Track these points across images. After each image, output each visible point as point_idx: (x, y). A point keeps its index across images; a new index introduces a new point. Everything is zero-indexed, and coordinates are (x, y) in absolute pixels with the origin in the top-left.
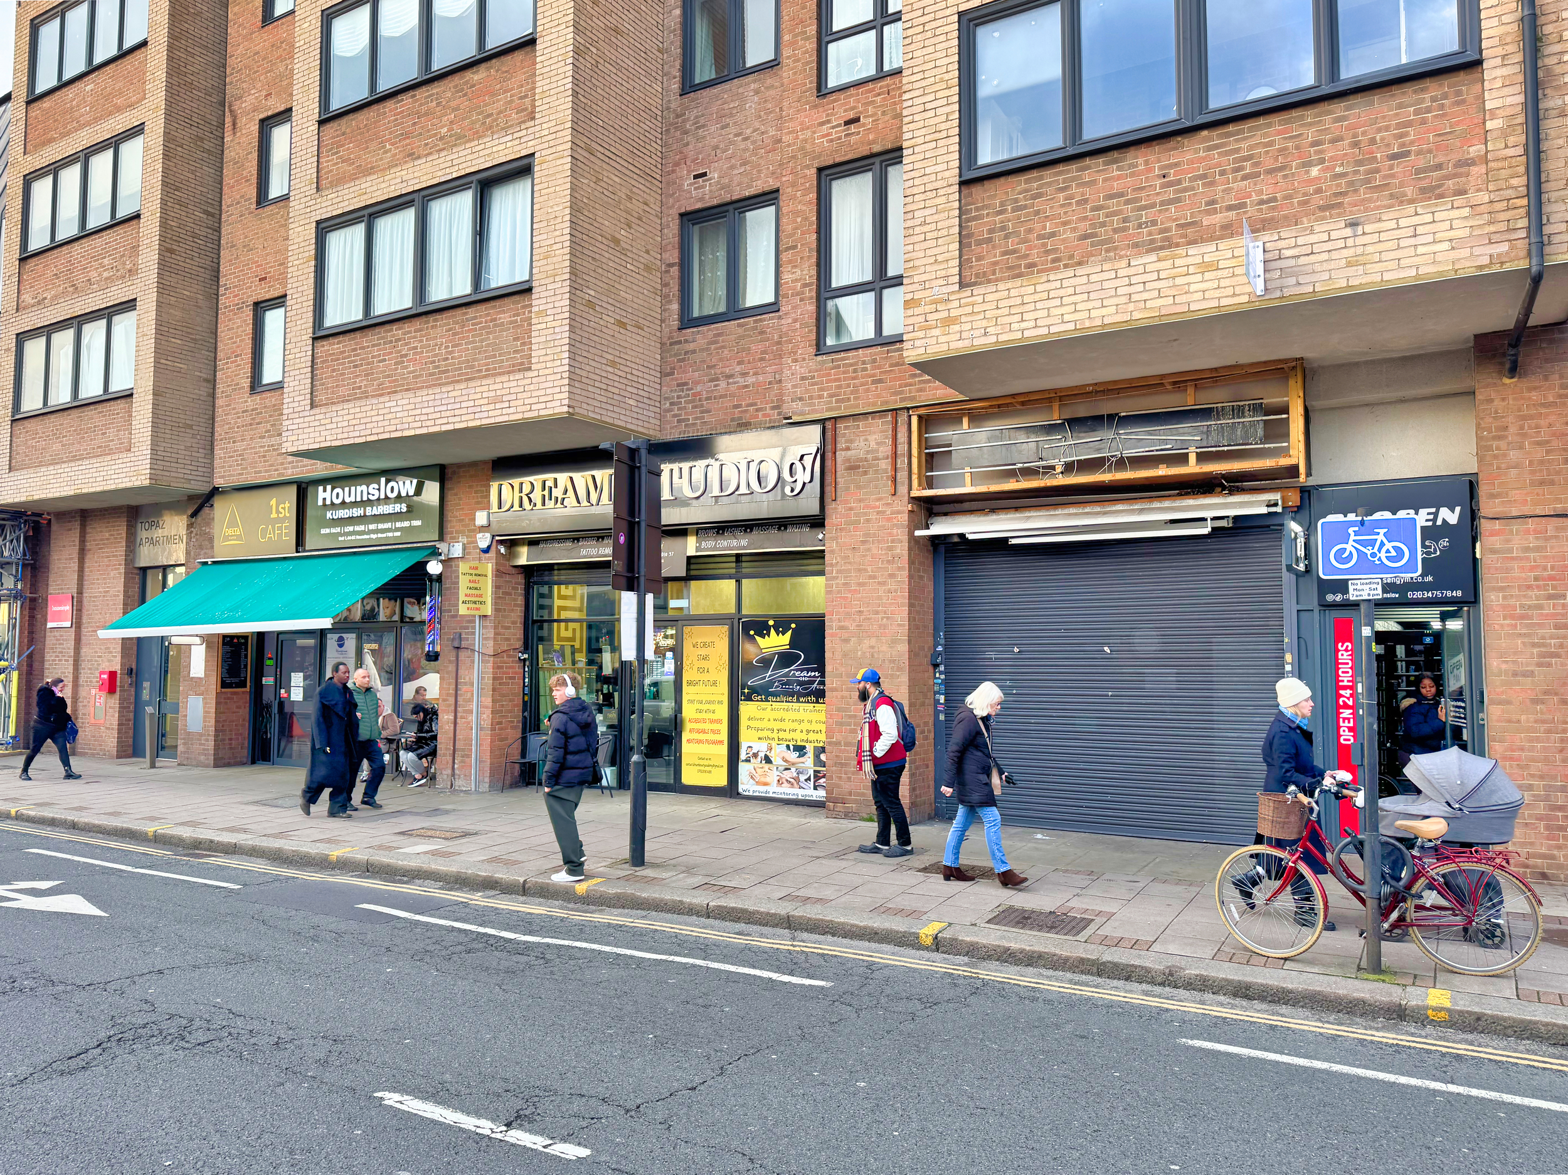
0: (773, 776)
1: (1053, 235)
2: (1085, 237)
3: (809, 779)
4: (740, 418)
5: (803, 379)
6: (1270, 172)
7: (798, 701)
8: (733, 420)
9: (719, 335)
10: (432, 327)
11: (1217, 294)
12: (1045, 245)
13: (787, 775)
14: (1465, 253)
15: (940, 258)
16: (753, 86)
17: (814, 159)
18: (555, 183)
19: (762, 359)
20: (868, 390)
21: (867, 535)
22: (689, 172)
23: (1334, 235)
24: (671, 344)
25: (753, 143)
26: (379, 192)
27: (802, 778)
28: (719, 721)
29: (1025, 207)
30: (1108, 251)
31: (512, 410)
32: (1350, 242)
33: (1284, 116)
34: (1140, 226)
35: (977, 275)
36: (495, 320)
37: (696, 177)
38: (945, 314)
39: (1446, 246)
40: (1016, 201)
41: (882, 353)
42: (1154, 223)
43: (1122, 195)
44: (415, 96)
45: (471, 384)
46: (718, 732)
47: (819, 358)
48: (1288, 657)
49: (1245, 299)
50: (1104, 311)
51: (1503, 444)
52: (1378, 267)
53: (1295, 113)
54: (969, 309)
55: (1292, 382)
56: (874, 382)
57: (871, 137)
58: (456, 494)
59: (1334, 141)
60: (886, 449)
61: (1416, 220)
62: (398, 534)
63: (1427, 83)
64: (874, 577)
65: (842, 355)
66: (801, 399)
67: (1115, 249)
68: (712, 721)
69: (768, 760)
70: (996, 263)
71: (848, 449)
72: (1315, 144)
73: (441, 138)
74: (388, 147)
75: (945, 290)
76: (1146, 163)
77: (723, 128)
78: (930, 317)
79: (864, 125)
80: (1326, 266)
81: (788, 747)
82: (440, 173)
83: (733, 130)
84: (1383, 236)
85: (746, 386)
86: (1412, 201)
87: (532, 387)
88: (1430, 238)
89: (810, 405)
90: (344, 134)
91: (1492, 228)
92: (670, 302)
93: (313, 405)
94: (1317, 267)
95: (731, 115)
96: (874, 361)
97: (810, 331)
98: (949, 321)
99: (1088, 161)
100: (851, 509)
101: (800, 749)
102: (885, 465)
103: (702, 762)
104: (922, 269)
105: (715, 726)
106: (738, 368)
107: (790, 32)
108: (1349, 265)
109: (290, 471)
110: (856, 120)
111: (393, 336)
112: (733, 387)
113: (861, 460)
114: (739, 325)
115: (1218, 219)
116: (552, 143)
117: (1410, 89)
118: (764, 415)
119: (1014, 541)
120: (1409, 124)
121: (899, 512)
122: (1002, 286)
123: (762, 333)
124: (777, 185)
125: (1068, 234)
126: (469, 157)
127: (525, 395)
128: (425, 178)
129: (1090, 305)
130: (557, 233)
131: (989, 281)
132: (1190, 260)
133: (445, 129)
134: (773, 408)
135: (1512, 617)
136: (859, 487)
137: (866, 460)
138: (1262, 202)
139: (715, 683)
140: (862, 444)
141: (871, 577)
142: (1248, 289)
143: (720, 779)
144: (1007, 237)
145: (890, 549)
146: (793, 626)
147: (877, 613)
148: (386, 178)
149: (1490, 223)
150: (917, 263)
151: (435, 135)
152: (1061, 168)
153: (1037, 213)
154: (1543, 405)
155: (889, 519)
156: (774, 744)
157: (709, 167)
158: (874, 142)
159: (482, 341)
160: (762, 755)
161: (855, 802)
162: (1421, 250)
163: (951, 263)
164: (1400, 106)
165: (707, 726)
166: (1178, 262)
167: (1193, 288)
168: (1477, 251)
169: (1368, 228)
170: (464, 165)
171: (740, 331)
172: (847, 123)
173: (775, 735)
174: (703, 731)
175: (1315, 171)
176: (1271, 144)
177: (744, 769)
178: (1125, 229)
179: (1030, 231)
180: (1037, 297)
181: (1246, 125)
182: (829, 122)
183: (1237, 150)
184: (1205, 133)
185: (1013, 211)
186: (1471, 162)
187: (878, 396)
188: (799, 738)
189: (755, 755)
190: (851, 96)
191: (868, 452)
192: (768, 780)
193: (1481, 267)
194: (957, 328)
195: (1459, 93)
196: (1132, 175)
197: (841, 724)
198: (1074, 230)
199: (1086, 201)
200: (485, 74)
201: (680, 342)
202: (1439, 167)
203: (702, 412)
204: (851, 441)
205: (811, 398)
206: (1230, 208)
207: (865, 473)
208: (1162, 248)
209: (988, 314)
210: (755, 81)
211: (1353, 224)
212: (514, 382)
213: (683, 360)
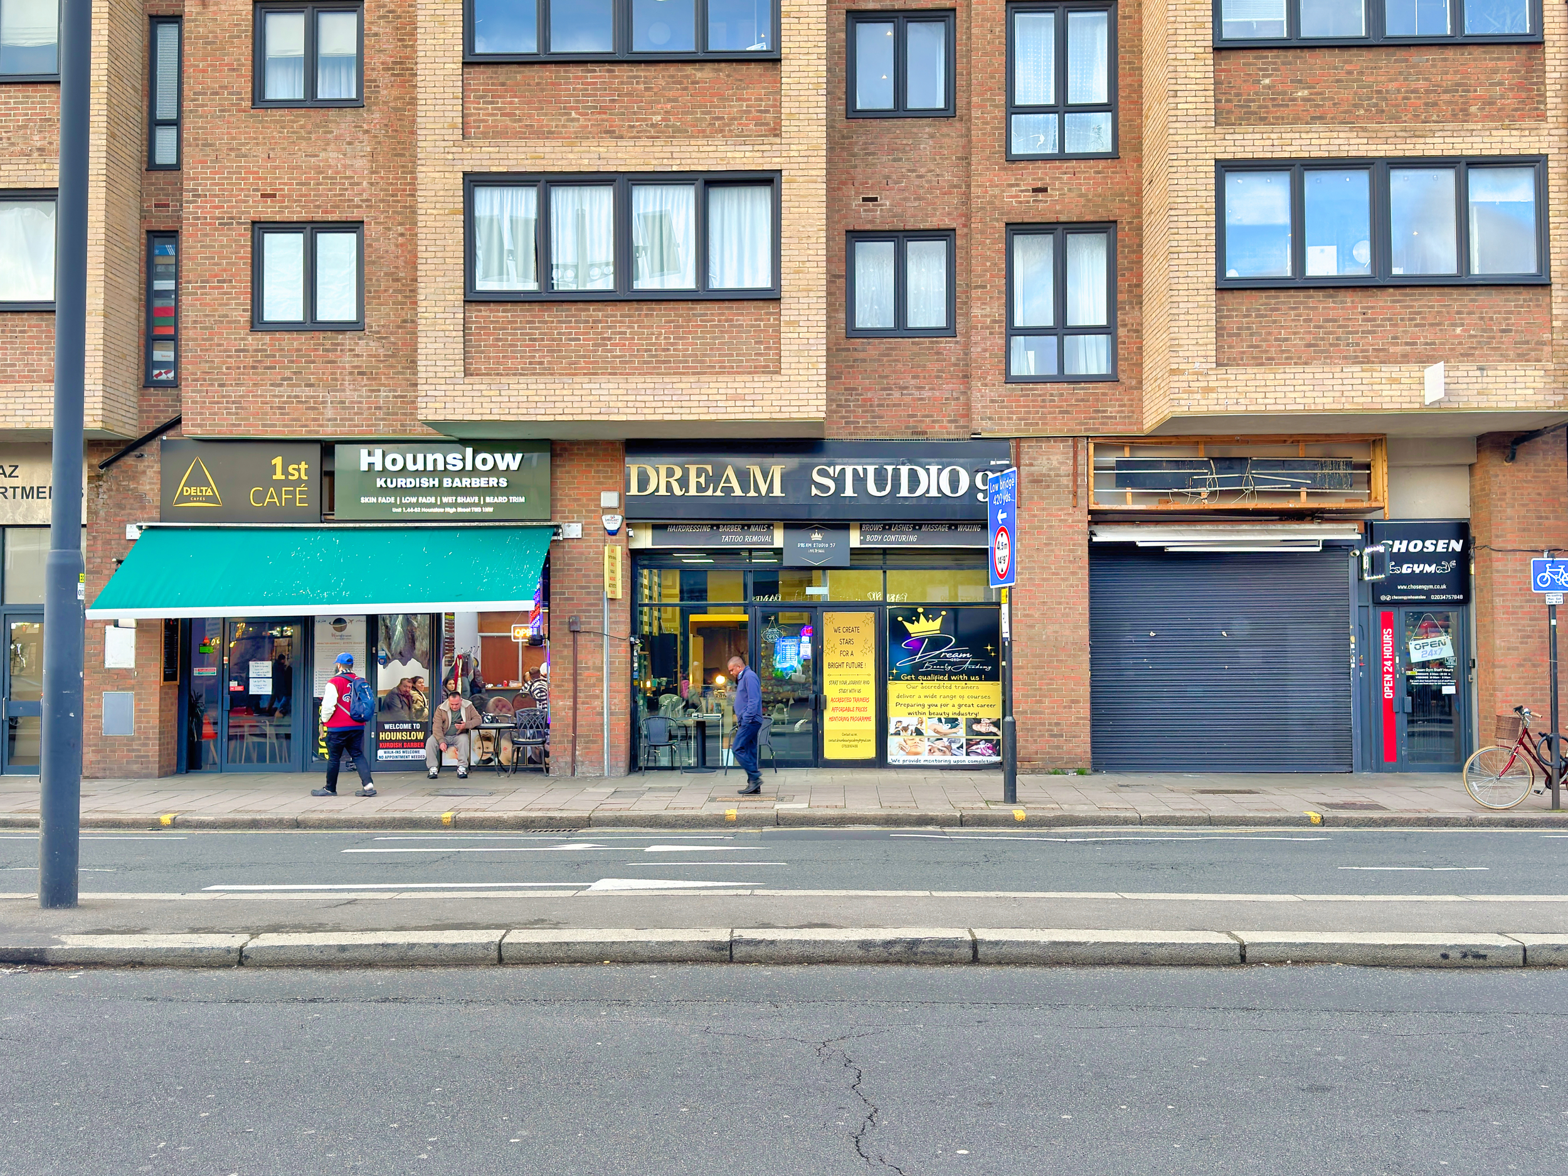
0: (924, 746)
1: (1286, 340)
2: (1309, 345)
3: (962, 747)
4: (916, 427)
5: (992, 401)
6: (1431, 325)
7: (950, 679)
8: (907, 428)
9: (892, 349)
10: (646, 316)
11: (1400, 399)
12: (1280, 346)
13: (939, 744)
14: (1541, 397)
15: (1200, 342)
16: (927, 130)
17: (1002, 214)
18: (807, 205)
19: (938, 377)
20: (1055, 418)
21: (1051, 539)
22: (857, 194)
23: (1471, 374)
24: (838, 350)
25: (928, 182)
26: (564, 162)
27: (954, 746)
28: (866, 700)
29: (1266, 316)
30: (1325, 358)
31: (756, 409)
32: (1479, 380)
33: (1441, 290)
34: (1348, 345)
35: (1229, 359)
36: (732, 320)
37: (865, 199)
38: (1205, 384)
39: (1531, 391)
40: (1259, 310)
41: (1069, 389)
42: (1358, 344)
43: (1335, 321)
44: (613, 71)
45: (704, 378)
46: (865, 709)
47: (1009, 386)
48: (1353, 639)
49: (1417, 406)
50: (1325, 400)
51: (1503, 503)
52: (1495, 398)
53: (1446, 290)
54: (1224, 383)
55: (1378, 451)
56: (1061, 412)
57: (1058, 208)
58: (568, 472)
59: (1469, 313)
60: (1068, 468)
61: (1516, 373)
62: (491, 510)
63: (1521, 289)
64: (1057, 574)
65: (1031, 386)
66: (990, 419)
67: (1331, 357)
68: (857, 700)
69: (919, 732)
70: (1244, 352)
71: (1031, 465)
72: (1459, 313)
73: (653, 125)
74: (574, 115)
75: (1204, 366)
76: (1353, 302)
77: (894, 160)
78: (1192, 384)
79: (1051, 196)
80: (1465, 393)
81: (940, 720)
82: (655, 162)
83: (910, 165)
84: (1498, 379)
85: (921, 399)
86: (1512, 361)
87: (782, 390)
88: (1523, 385)
89: (1000, 425)
90: (503, 84)
91: (1555, 385)
92: (836, 311)
93: (467, 373)
94: (1461, 392)
95: (904, 152)
96: (1062, 395)
97: (1000, 362)
98: (1208, 390)
99: (1312, 292)
100: (1035, 516)
101: (953, 722)
102: (1066, 481)
103: (846, 738)
104: (1186, 348)
105: (861, 705)
106: (913, 382)
107: (978, 95)
108: (1479, 394)
109: (329, 429)
110: (1045, 190)
111: (591, 316)
112: (908, 399)
113: (1044, 475)
114: (913, 343)
115: (1399, 349)
116: (803, 166)
117: (1512, 290)
118: (941, 427)
119: (1170, 549)
120: (1511, 312)
121: (1079, 521)
122: (1250, 370)
123: (938, 353)
124: (954, 225)
125: (1297, 342)
126: (694, 155)
127: (773, 397)
128: (634, 161)
129: (1315, 394)
130: (811, 252)
131: (1238, 365)
132: (1383, 375)
133: (659, 118)
134: (950, 422)
135: (1507, 613)
136: (1042, 498)
137: (1049, 476)
138: (1427, 344)
139: (860, 665)
140: (1045, 462)
141: (1054, 574)
142: (1419, 400)
143: (868, 751)
144: (1251, 335)
145: (1072, 551)
146: (944, 613)
147: (1060, 603)
148: (576, 149)
149: (1554, 382)
150: (1181, 342)
151: (645, 120)
152: (1292, 293)
153: (1275, 322)
154: (1526, 482)
155: (1070, 527)
156: (925, 718)
157: (880, 194)
158: (1060, 212)
159: (714, 338)
160: (912, 728)
161: (1042, 759)
162: (1518, 391)
163: (1209, 347)
164: (1507, 300)
165: (852, 705)
166: (1375, 375)
167: (1384, 393)
168: (1547, 397)
169: (1490, 373)
170: (689, 161)
171: (916, 348)
172: (1035, 190)
173: (926, 710)
174: (848, 709)
175: (1459, 330)
176: (1432, 307)
177: (893, 742)
178: (1338, 345)
179: (1270, 334)
180: (1276, 382)
181: (1417, 291)
182: (1018, 185)
183: (1412, 307)
184: (1391, 290)
185: (1257, 316)
186: (1544, 343)
187: (1065, 424)
188: (951, 712)
189: (905, 729)
190: (1039, 168)
191: (1050, 469)
192: (919, 750)
193: (1549, 408)
194: (1214, 395)
195: (1538, 300)
196: (1343, 308)
197: (1027, 696)
198: (1302, 339)
199: (1310, 320)
200: (711, 75)
201: (848, 350)
202: (1527, 342)
203: (873, 417)
204: (1035, 459)
205: (1000, 419)
206: (1407, 344)
207: (1048, 487)
208: (1363, 363)
209: (1239, 389)
210: (929, 125)
211: (1481, 369)
212: (760, 383)
213: (852, 367)
